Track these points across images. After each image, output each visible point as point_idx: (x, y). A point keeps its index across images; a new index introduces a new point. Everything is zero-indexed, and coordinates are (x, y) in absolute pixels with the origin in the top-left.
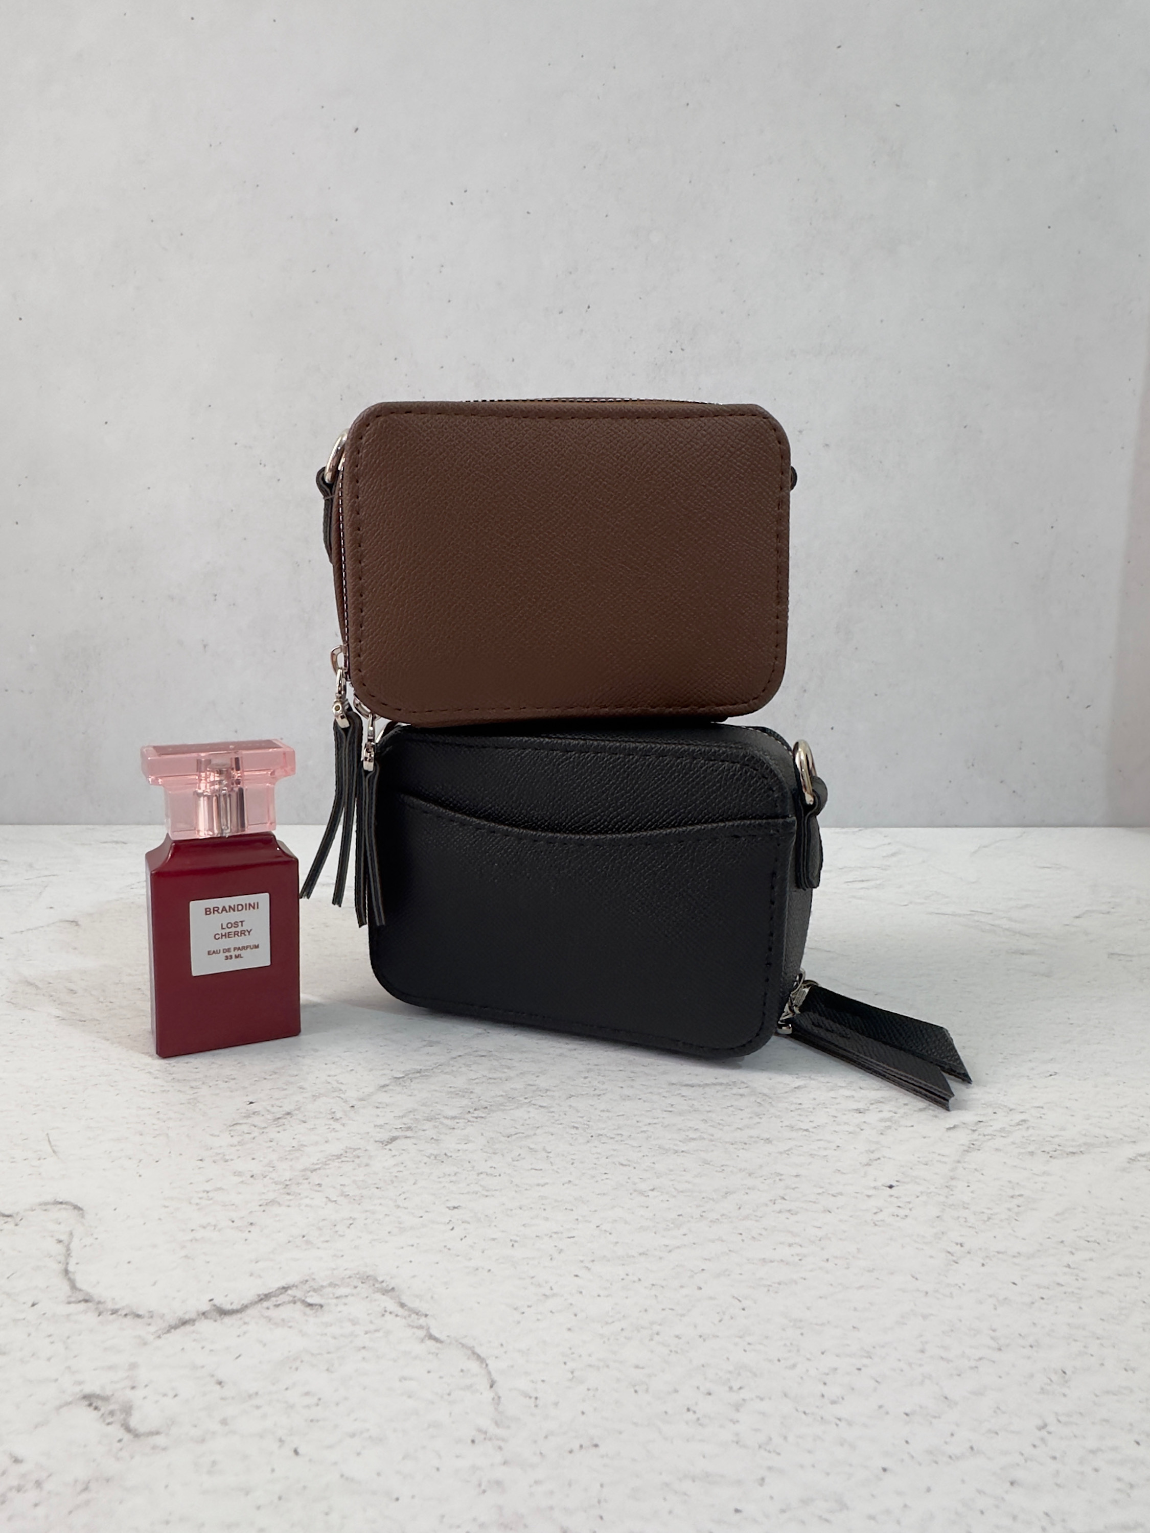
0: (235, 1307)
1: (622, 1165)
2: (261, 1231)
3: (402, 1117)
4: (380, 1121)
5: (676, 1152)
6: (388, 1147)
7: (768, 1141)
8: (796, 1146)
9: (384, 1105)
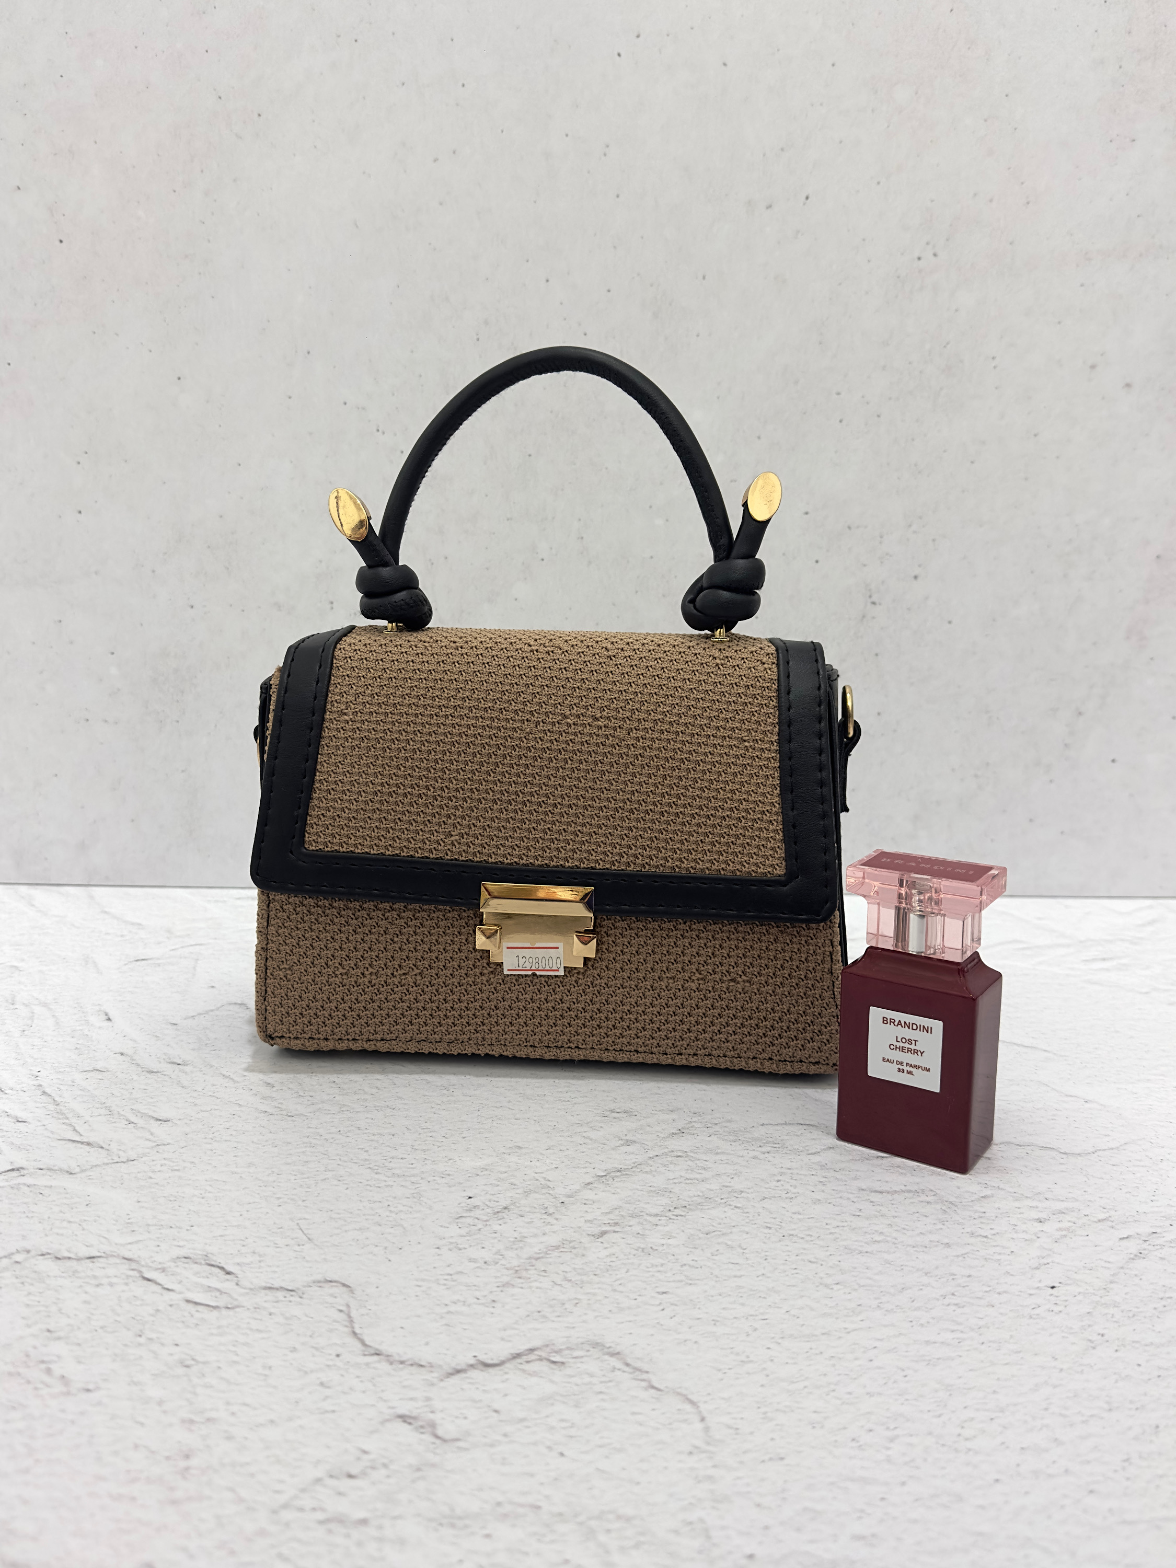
0: (495, 1361)
1: (810, 1262)
2: (503, 1307)
3: (609, 1213)
4: (589, 1217)
5: (861, 1252)
6: (600, 1240)
7: (948, 1245)
8: (973, 1250)
9: (591, 1202)
